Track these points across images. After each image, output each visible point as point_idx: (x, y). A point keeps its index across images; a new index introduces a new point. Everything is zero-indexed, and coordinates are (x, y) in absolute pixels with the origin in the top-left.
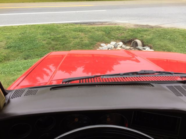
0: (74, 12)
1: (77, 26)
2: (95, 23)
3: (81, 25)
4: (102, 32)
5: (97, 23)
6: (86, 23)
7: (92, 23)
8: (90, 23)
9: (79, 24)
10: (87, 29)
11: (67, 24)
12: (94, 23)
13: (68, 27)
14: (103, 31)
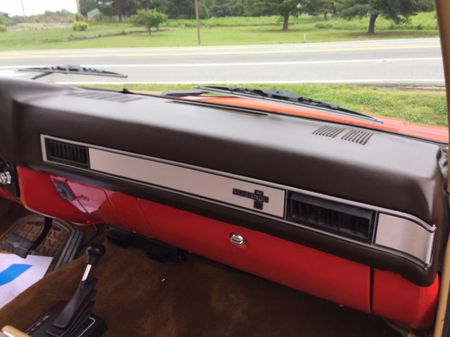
0: (381, 60)
1: (362, 91)
2: (420, 86)
3: (375, 89)
4: (426, 107)
5: (425, 86)
6: (393, 84)
7: (409, 85)
8: (404, 86)
9: (372, 87)
10: (385, 99)
11: (340, 86)
12: (414, 87)
13: (338, 92)
14: (428, 105)
